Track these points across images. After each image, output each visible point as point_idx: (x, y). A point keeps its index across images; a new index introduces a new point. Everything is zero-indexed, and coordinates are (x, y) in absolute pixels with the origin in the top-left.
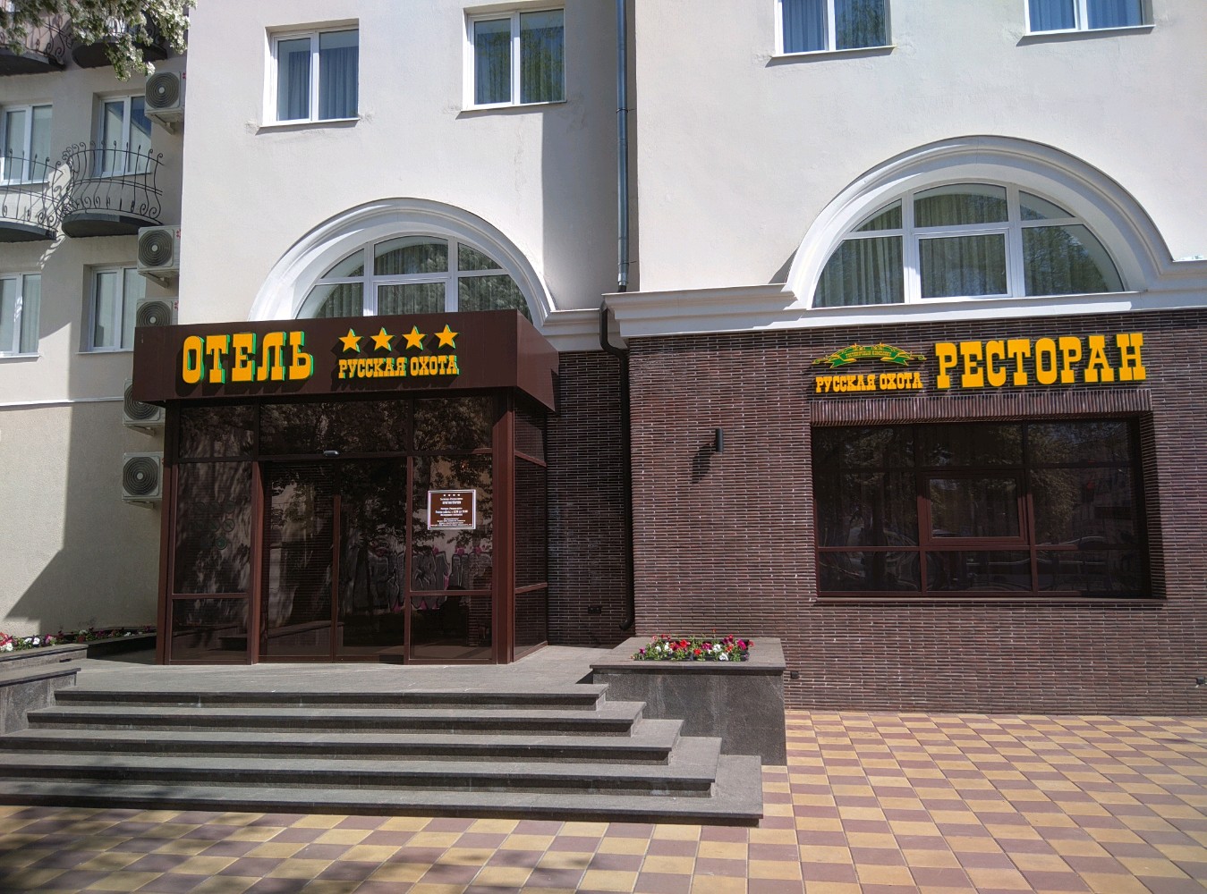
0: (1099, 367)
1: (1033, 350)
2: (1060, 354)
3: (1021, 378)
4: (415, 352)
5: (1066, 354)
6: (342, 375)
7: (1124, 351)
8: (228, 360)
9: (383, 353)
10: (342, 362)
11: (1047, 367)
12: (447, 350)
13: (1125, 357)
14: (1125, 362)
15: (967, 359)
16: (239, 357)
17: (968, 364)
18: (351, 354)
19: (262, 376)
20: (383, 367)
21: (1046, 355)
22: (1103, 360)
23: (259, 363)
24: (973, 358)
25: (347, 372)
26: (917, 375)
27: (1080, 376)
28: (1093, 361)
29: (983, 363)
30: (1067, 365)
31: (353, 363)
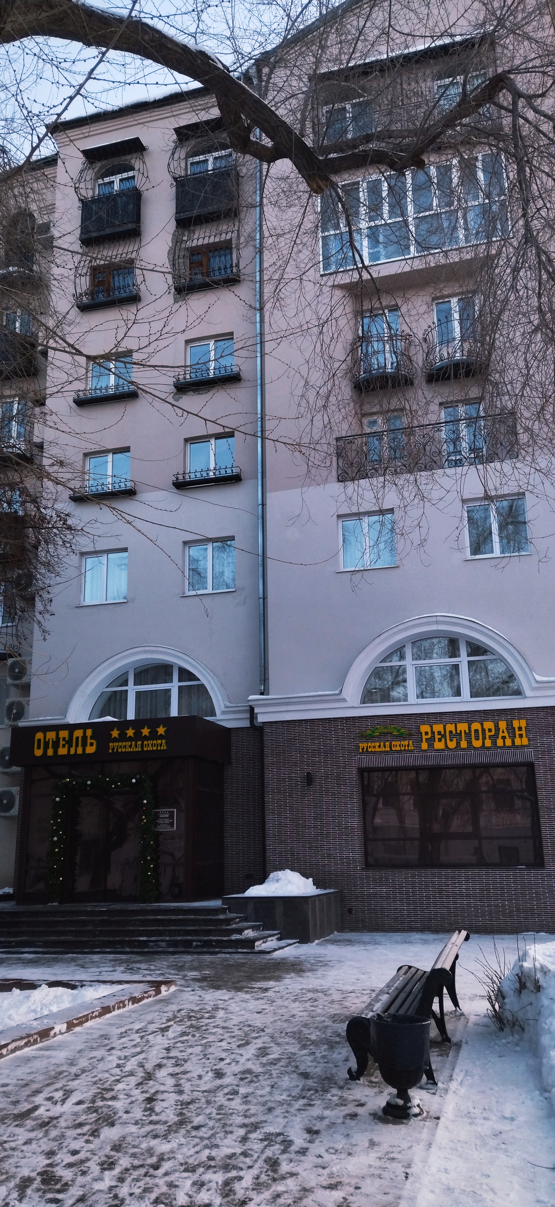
0: (504, 738)
1: (470, 728)
2: (483, 730)
3: (464, 744)
4: (146, 738)
5: (487, 731)
6: (110, 751)
7: (517, 729)
8: (56, 744)
9: (130, 739)
10: (111, 744)
11: (477, 738)
12: (161, 737)
13: (517, 733)
14: (517, 736)
15: (436, 733)
16: (62, 743)
17: (437, 737)
18: (115, 740)
19: (72, 751)
20: (130, 746)
21: (476, 731)
22: (506, 734)
23: (70, 746)
24: (439, 733)
25: (113, 749)
26: (411, 742)
27: (494, 743)
28: (501, 734)
29: (444, 736)
30: (487, 737)
31: (116, 744)
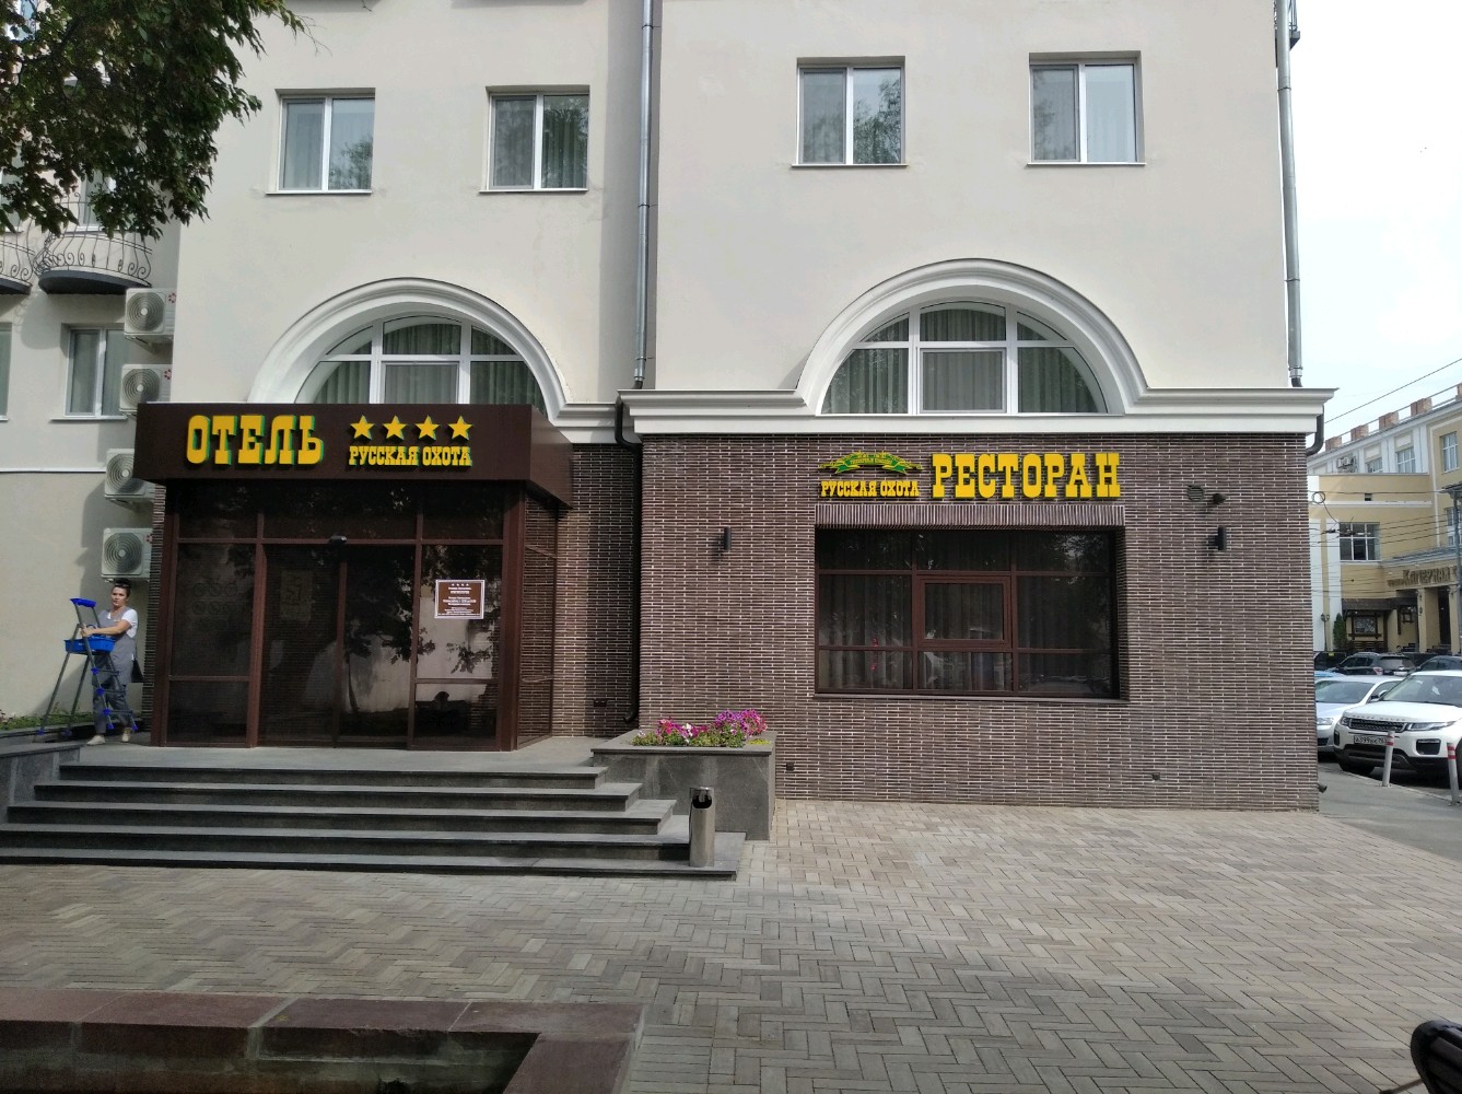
0: (1079, 483)
1: (1021, 464)
2: (1044, 469)
3: (1008, 491)
4: (428, 441)
5: (1050, 470)
6: (352, 462)
7: (1102, 470)
8: (235, 442)
9: (395, 441)
10: (353, 449)
11: (1033, 482)
12: (460, 441)
13: (1103, 475)
14: (1102, 480)
15: (961, 471)
16: (247, 439)
17: (962, 476)
18: (363, 441)
19: (270, 459)
20: (395, 455)
21: (1032, 470)
22: (1083, 477)
24: (967, 470)
25: (358, 458)
27: (1062, 491)
28: (1074, 477)
29: (975, 476)
30: (1050, 480)
31: (364, 450)
